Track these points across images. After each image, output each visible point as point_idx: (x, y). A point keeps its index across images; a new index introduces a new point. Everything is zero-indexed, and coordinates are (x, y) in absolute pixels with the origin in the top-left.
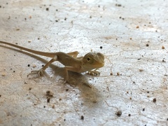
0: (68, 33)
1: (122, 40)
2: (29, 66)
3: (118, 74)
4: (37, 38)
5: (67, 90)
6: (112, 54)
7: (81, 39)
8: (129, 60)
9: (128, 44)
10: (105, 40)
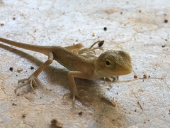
0: (53, 7)
1: (128, 14)
2: (11, 69)
3: (145, 77)
4: (11, 17)
5: (80, 114)
6: (124, 39)
7: (73, 16)
8: (150, 48)
9: (139, 20)
10: (106, 16)
